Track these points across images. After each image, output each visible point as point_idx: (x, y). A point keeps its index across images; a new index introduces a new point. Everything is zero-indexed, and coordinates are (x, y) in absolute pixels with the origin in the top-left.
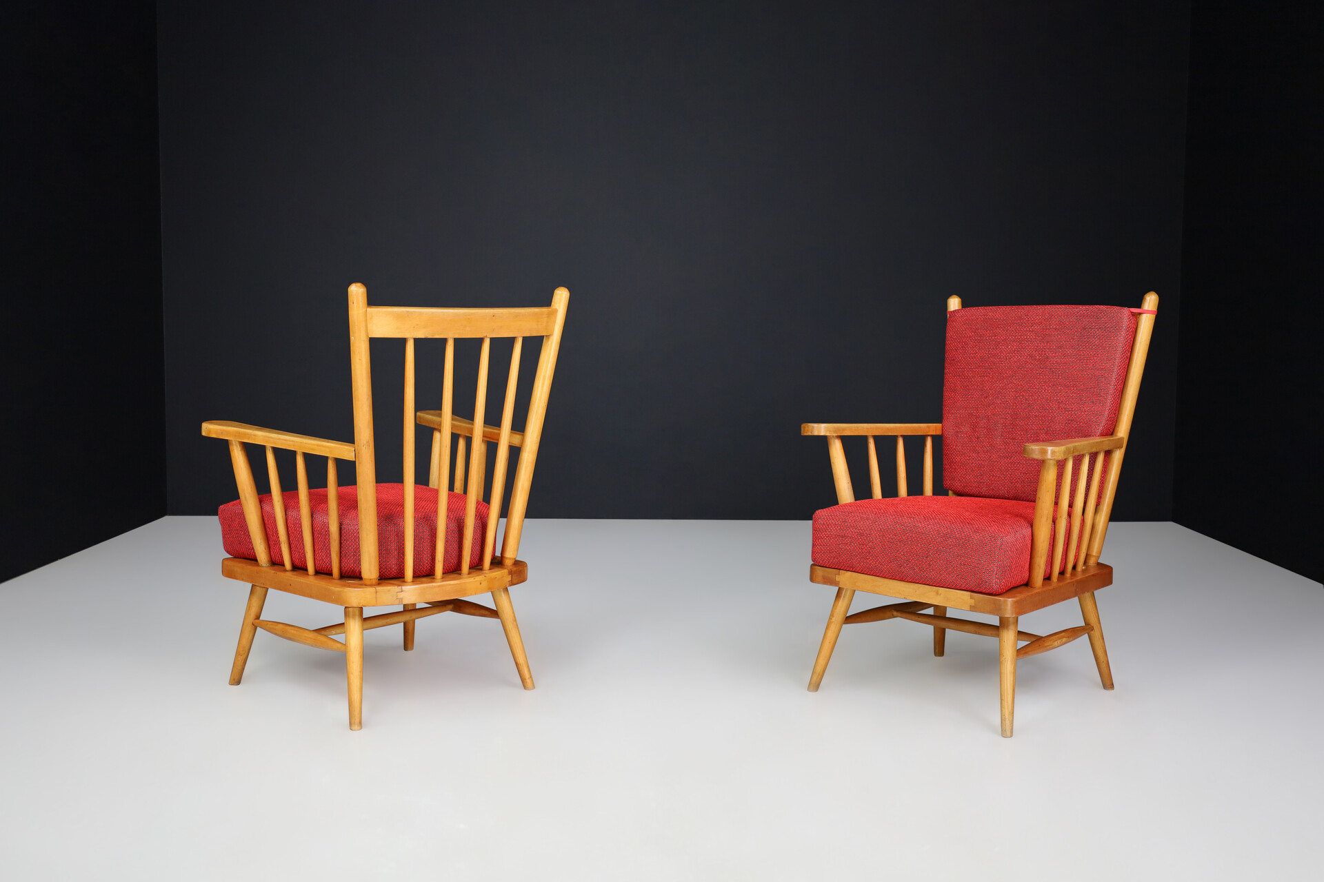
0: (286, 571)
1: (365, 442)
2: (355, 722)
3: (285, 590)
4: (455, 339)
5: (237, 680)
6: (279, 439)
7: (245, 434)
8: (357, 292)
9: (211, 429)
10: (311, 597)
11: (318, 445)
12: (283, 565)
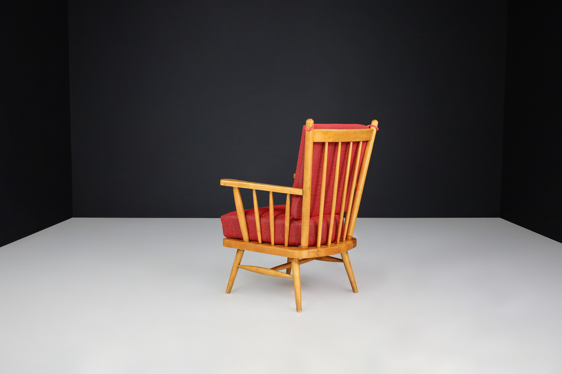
0: (259, 243)
1: (309, 187)
2: (299, 309)
3: (261, 252)
4: (342, 142)
5: (229, 291)
6: (262, 186)
7: (244, 184)
8: (310, 122)
9: (224, 182)
10: (276, 254)
11: (283, 189)
12: (258, 241)
